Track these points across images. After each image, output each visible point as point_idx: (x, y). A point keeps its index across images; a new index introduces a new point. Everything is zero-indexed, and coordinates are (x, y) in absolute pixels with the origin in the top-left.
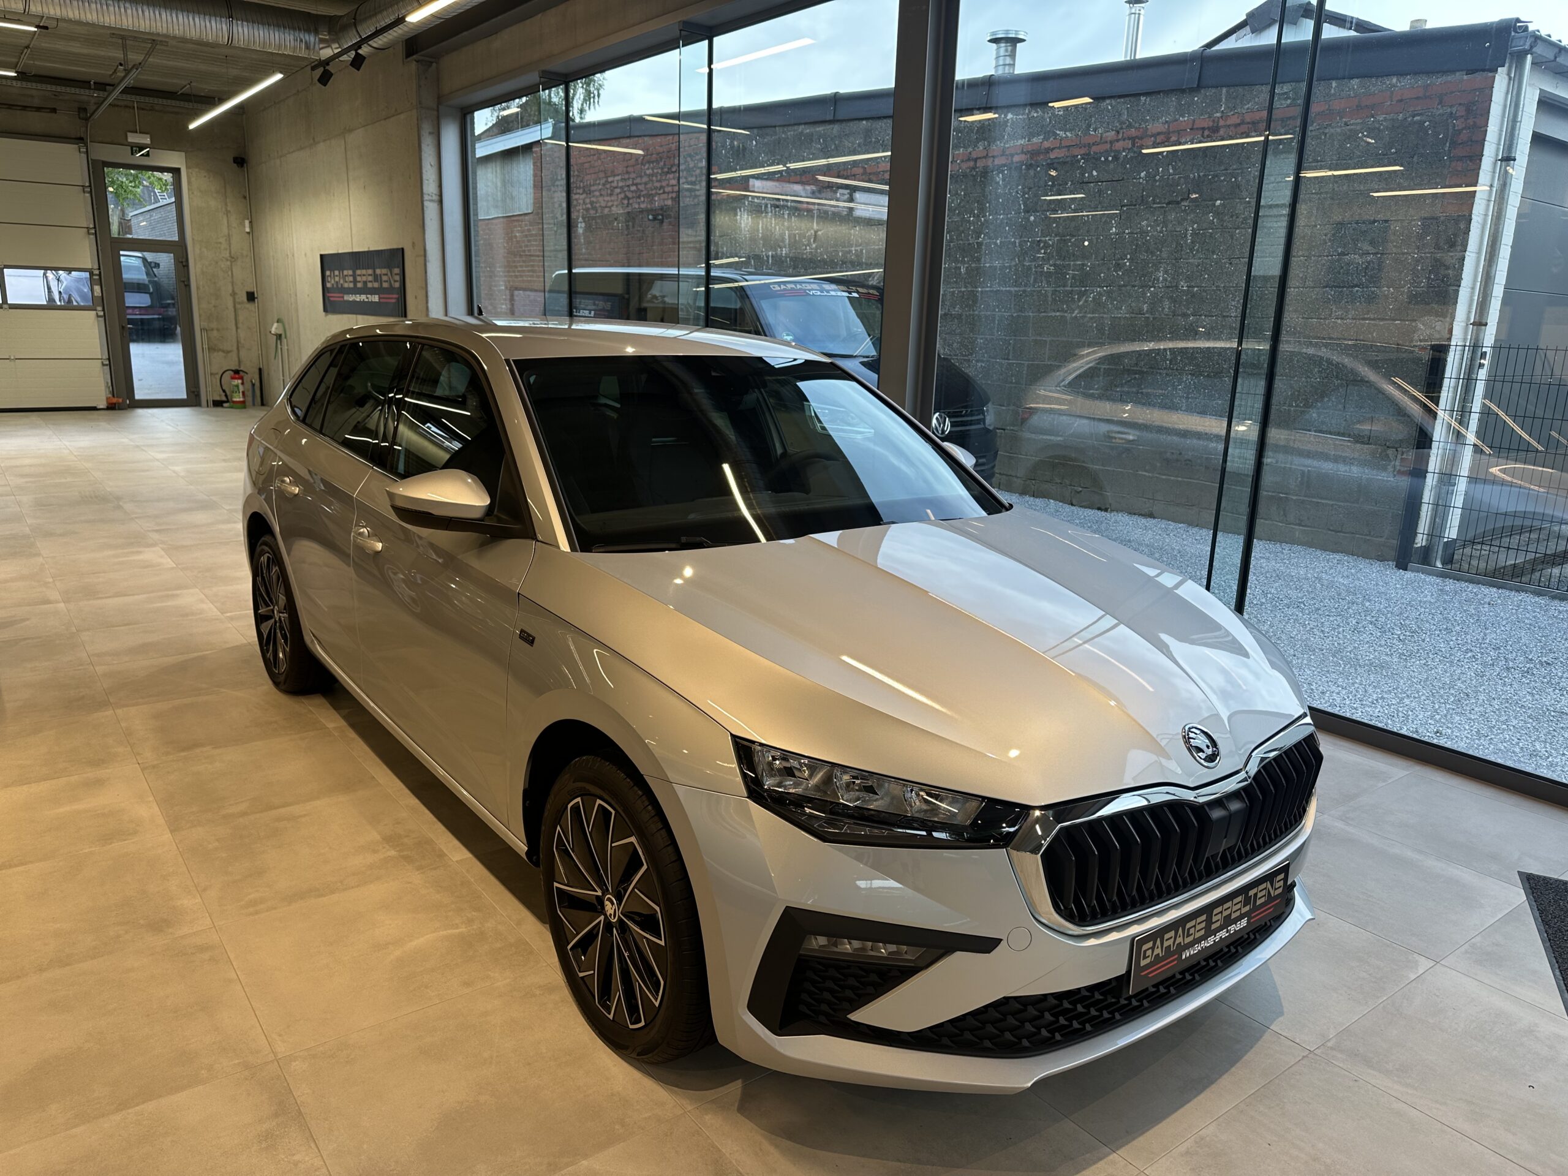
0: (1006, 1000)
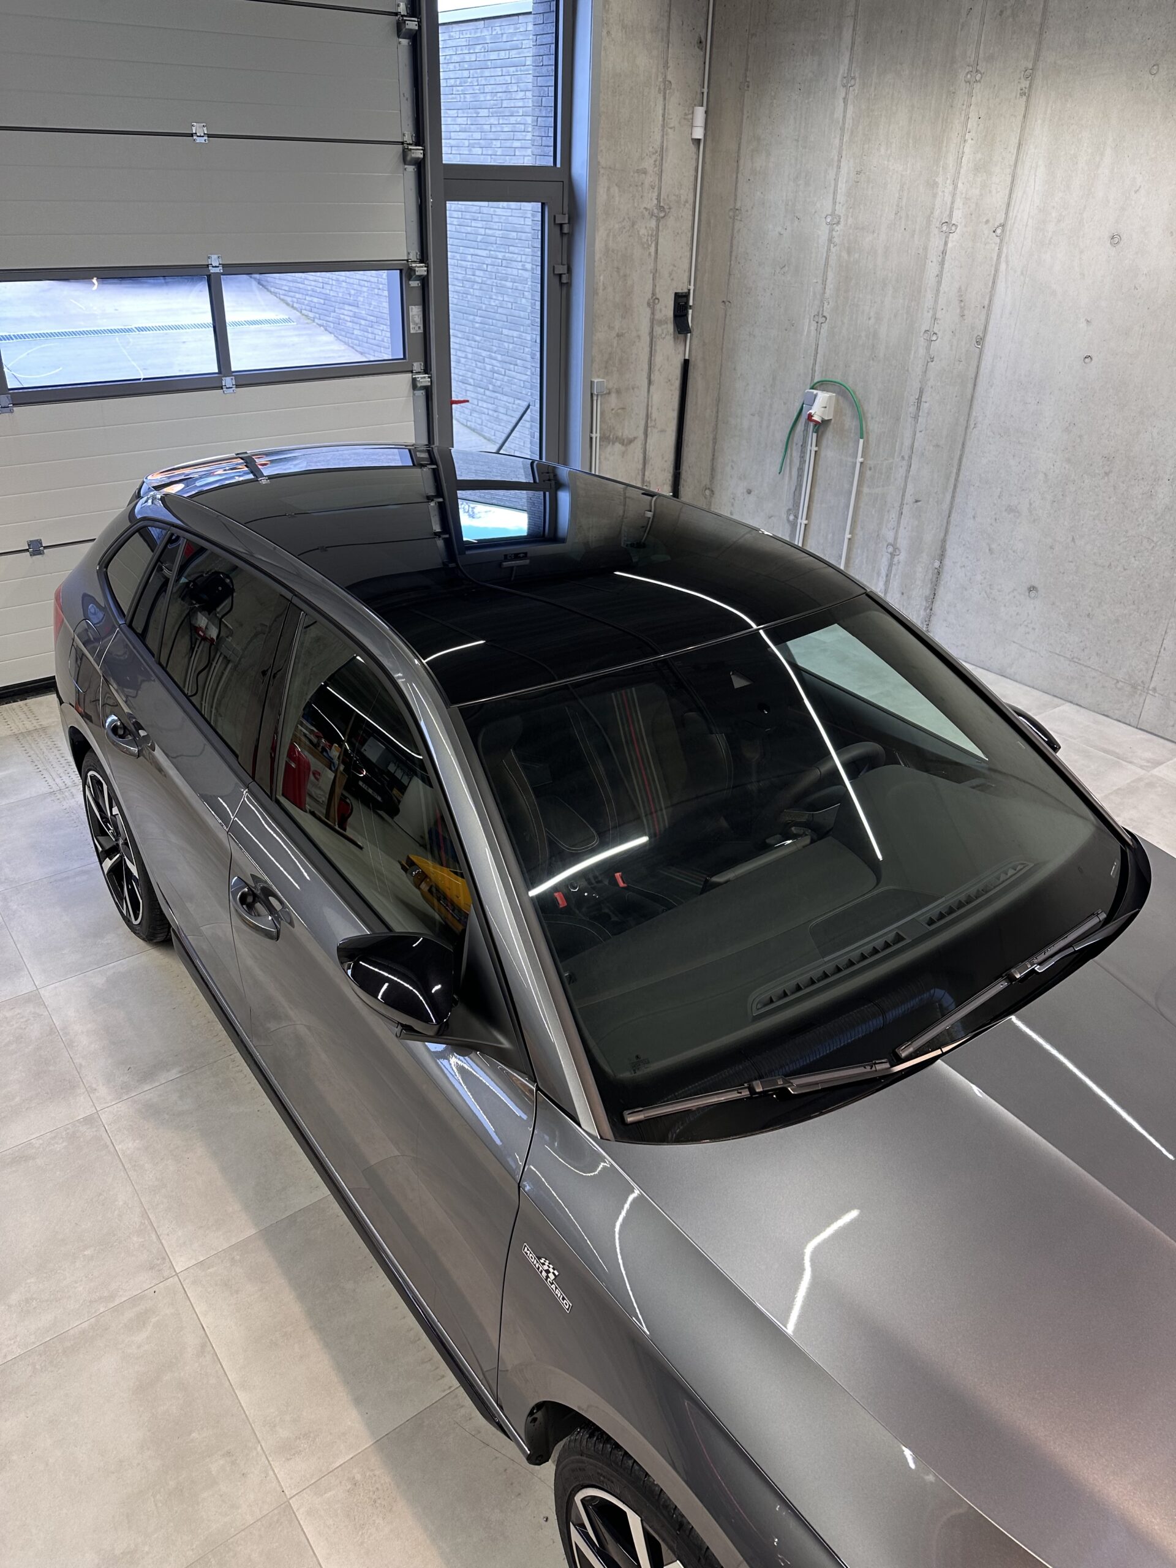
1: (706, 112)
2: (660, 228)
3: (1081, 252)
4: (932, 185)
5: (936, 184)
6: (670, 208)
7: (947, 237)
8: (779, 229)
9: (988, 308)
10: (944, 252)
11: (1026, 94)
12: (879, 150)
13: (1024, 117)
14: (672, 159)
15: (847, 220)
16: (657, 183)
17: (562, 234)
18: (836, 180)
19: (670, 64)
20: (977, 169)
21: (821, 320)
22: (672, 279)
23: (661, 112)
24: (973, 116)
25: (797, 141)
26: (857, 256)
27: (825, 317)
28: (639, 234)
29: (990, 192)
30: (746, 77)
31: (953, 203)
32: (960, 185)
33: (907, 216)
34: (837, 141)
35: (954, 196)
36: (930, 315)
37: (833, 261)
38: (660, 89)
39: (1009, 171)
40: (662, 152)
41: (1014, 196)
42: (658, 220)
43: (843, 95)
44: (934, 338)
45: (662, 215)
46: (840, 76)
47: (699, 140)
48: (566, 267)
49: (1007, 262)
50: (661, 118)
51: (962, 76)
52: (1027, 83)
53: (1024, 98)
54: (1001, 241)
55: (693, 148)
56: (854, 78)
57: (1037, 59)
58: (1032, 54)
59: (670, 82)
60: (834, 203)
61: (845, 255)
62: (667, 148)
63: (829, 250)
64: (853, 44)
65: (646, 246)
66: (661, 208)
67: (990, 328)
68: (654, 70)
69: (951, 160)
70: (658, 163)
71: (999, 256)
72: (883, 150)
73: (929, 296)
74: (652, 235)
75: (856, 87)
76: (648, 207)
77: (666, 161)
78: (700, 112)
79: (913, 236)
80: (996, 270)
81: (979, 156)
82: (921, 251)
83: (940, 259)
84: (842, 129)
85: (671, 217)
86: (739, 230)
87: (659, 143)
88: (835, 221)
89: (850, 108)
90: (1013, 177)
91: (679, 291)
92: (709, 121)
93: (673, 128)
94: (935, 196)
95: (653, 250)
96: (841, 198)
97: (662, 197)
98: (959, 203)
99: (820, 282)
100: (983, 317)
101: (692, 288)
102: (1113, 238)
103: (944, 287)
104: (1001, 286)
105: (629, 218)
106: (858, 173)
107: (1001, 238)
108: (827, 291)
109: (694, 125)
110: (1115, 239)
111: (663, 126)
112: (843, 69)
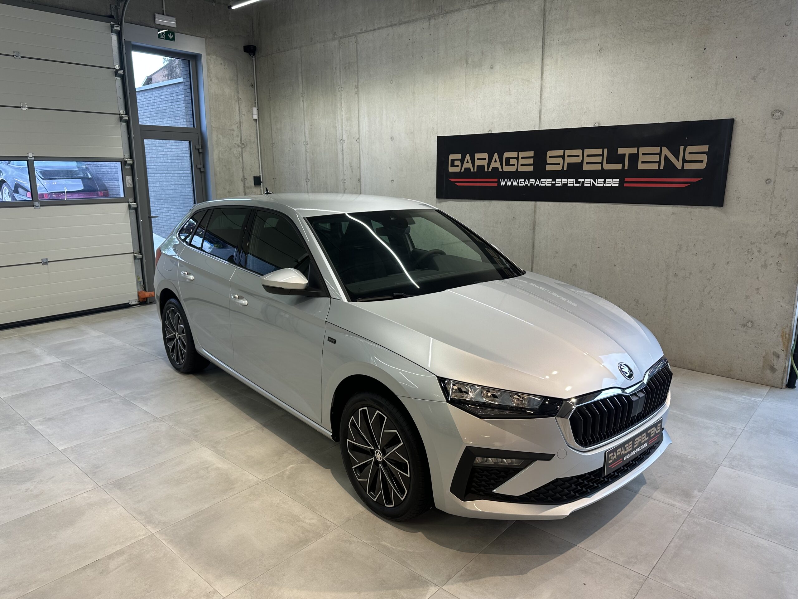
0: (557, 479)
1: (257, 110)
2: (243, 151)
3: (383, 144)
4: (335, 127)
5: (336, 127)
6: (247, 144)
7: (343, 145)
8: (289, 149)
9: (360, 168)
10: (343, 150)
11: (357, 93)
12: (316, 117)
13: (358, 101)
14: (245, 126)
15: (310, 143)
16: (239, 134)
17: (199, 153)
18: (305, 129)
19: (240, 92)
20: (347, 120)
21: (308, 180)
22: (252, 171)
23: (238, 109)
24: (343, 102)
25: (290, 116)
26: (315, 155)
27: (309, 179)
28: (234, 154)
29: (353, 127)
30: (270, 96)
31: (342, 132)
32: (343, 126)
33: (329, 139)
34: (303, 115)
35: (342, 130)
36: (342, 173)
37: (308, 159)
38: (236, 101)
39: (357, 119)
40: (240, 124)
41: (360, 128)
42: (242, 148)
43: (302, 99)
44: (345, 181)
45: (243, 146)
46: (300, 93)
47: (256, 120)
48: (202, 165)
49: (362, 151)
50: (238, 111)
51: (337, 89)
52: (356, 90)
53: (357, 95)
54: (359, 144)
55: (254, 122)
56: (304, 93)
57: (358, 82)
58: (356, 80)
59: (241, 98)
60: (305, 137)
61: (311, 155)
62: (242, 122)
63: (306, 155)
64: (302, 82)
65: (237, 158)
66: (243, 144)
67: (362, 175)
68: (233, 94)
69: (339, 118)
70: (239, 127)
71: (360, 149)
72: (318, 117)
73: (341, 166)
74: (240, 154)
75: (306, 96)
76: (237, 143)
77: (243, 127)
78: (255, 110)
79: (332, 145)
80: (360, 154)
81: (347, 116)
82: (335, 151)
83: (342, 153)
84: (304, 111)
85: (248, 148)
86: (275, 151)
87: (238, 119)
88: (307, 144)
89: (305, 104)
90: (359, 121)
91: (256, 176)
92: (259, 113)
93: (244, 115)
94: (336, 131)
95: (241, 159)
96: (307, 135)
97: (242, 140)
98: (344, 133)
99: (305, 166)
100: (359, 171)
101: (261, 175)
102: (391, 138)
103: (345, 163)
104: (362, 159)
105: (228, 147)
106: (311, 126)
107: (359, 142)
108: (308, 169)
109: (253, 114)
110: (392, 138)
111: (239, 114)
112: (301, 90)
